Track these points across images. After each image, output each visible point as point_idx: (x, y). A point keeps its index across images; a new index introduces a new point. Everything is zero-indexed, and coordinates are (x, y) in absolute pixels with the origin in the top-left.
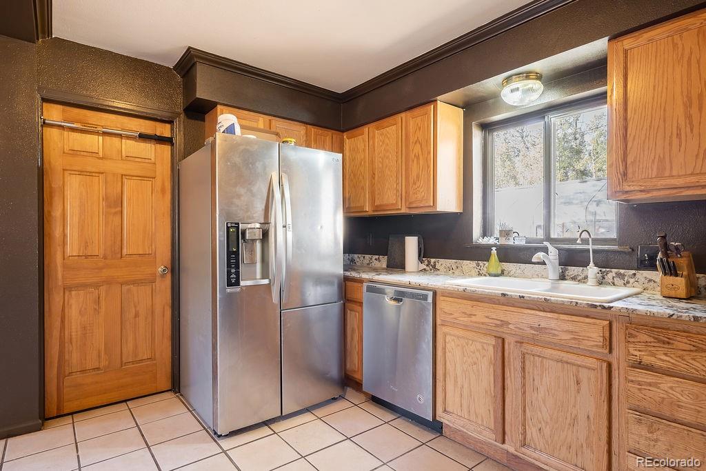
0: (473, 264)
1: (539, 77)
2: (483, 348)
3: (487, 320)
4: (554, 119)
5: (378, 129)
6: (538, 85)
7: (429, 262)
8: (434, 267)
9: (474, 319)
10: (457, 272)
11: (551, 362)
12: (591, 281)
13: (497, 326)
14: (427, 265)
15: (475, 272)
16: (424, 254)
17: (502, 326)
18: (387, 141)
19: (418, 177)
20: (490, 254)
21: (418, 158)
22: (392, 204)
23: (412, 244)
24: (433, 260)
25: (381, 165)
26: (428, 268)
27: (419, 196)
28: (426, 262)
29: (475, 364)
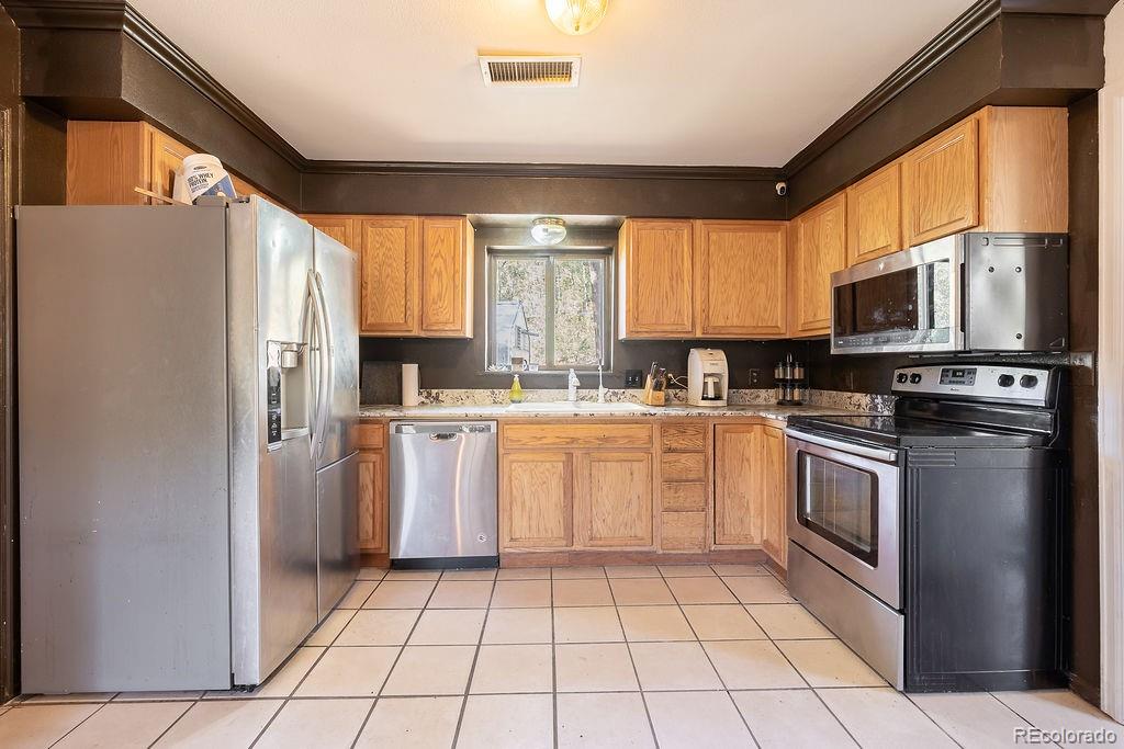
0: (488, 392)
1: (564, 224)
2: (553, 467)
3: (558, 440)
4: (557, 261)
5: (373, 225)
6: (561, 229)
7: (429, 394)
8: (437, 398)
9: (545, 441)
10: (467, 402)
11: (614, 464)
12: (601, 399)
13: (568, 443)
14: (427, 397)
15: (489, 400)
16: (424, 384)
17: (572, 442)
18: (388, 244)
19: (440, 295)
20: (513, 382)
21: (440, 275)
22: (399, 324)
23: (411, 372)
24: (434, 392)
25: (377, 273)
26: (428, 401)
27: (442, 318)
28: (425, 394)
29: (544, 483)
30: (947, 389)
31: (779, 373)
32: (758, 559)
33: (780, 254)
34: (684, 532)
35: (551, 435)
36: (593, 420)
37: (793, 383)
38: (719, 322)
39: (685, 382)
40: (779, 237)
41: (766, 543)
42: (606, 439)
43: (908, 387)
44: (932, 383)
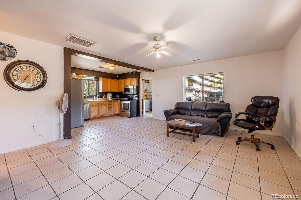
2: (97, 107)
11: (103, 106)
12: (98, 99)
20: (86, 97)
29: (96, 109)
30: (132, 97)
31: (116, 96)
32: (118, 115)
33: (117, 83)
34: (111, 113)
35: (97, 103)
36: (101, 101)
37: (118, 97)
38: (111, 90)
39: (107, 97)
40: (117, 81)
41: (118, 113)
42: (102, 104)
43: (129, 97)
44: (131, 97)
